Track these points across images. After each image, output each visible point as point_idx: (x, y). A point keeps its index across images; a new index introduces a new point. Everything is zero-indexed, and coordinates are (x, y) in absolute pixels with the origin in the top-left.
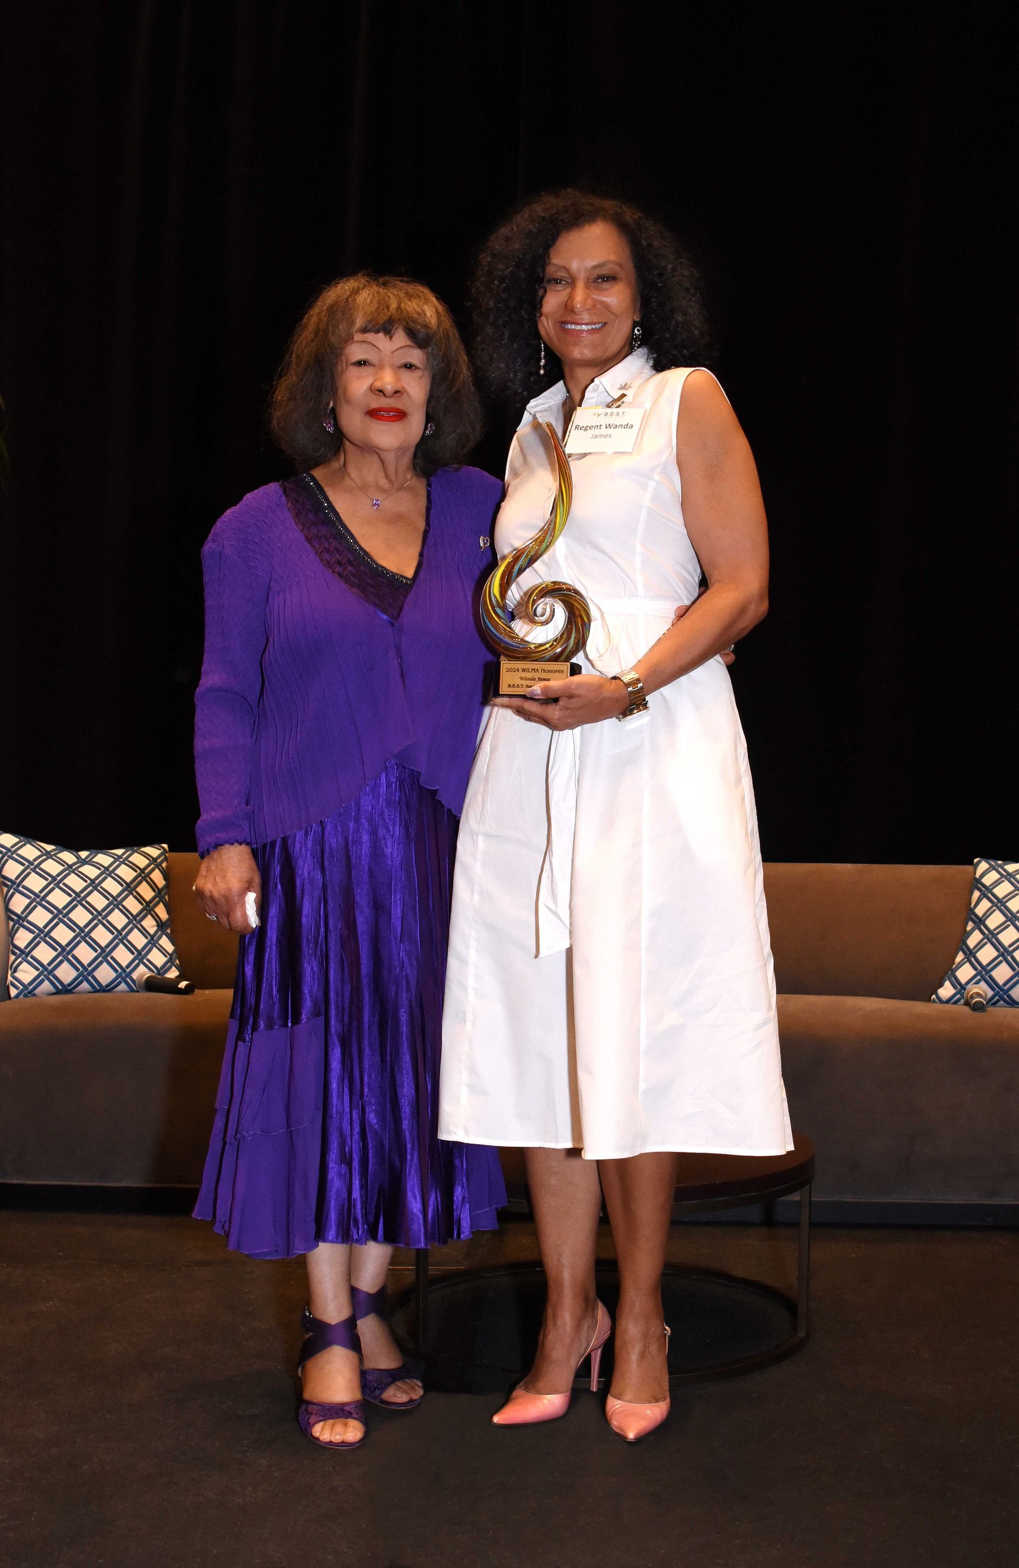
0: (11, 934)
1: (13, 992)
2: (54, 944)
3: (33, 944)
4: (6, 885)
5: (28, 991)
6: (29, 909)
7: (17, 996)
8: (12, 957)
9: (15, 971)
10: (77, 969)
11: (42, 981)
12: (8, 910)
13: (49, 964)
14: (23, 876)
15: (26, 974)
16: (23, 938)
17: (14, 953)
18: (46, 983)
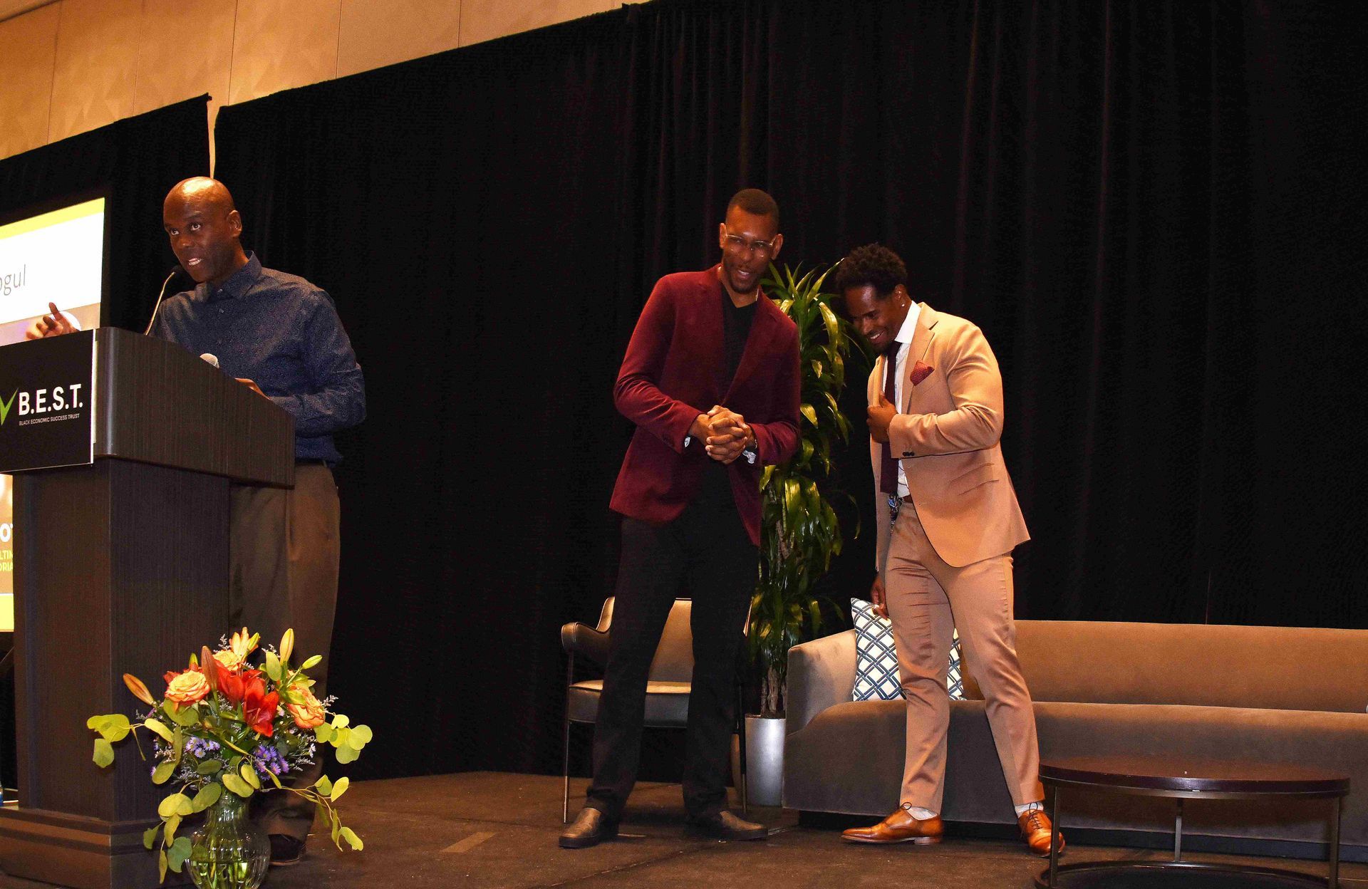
0: (858, 663)
1: (855, 698)
2: (882, 669)
3: (869, 669)
4: (857, 632)
5: (864, 697)
6: (869, 647)
7: (858, 700)
8: (857, 677)
9: (857, 686)
10: (895, 686)
11: (873, 692)
12: (858, 648)
13: (878, 682)
14: (868, 626)
15: (864, 687)
16: (864, 665)
17: (858, 675)
18: (875, 693)
